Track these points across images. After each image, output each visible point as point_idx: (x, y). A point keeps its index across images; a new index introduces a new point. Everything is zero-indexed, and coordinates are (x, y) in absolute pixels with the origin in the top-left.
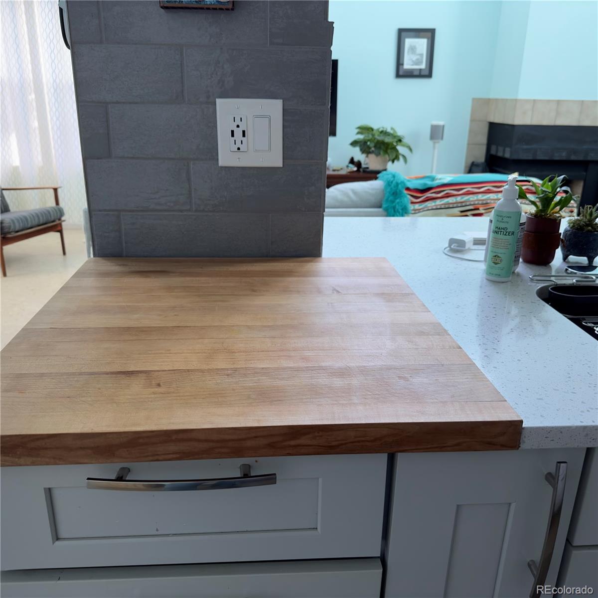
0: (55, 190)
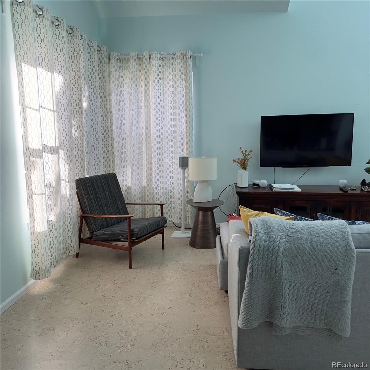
0: (162, 206)
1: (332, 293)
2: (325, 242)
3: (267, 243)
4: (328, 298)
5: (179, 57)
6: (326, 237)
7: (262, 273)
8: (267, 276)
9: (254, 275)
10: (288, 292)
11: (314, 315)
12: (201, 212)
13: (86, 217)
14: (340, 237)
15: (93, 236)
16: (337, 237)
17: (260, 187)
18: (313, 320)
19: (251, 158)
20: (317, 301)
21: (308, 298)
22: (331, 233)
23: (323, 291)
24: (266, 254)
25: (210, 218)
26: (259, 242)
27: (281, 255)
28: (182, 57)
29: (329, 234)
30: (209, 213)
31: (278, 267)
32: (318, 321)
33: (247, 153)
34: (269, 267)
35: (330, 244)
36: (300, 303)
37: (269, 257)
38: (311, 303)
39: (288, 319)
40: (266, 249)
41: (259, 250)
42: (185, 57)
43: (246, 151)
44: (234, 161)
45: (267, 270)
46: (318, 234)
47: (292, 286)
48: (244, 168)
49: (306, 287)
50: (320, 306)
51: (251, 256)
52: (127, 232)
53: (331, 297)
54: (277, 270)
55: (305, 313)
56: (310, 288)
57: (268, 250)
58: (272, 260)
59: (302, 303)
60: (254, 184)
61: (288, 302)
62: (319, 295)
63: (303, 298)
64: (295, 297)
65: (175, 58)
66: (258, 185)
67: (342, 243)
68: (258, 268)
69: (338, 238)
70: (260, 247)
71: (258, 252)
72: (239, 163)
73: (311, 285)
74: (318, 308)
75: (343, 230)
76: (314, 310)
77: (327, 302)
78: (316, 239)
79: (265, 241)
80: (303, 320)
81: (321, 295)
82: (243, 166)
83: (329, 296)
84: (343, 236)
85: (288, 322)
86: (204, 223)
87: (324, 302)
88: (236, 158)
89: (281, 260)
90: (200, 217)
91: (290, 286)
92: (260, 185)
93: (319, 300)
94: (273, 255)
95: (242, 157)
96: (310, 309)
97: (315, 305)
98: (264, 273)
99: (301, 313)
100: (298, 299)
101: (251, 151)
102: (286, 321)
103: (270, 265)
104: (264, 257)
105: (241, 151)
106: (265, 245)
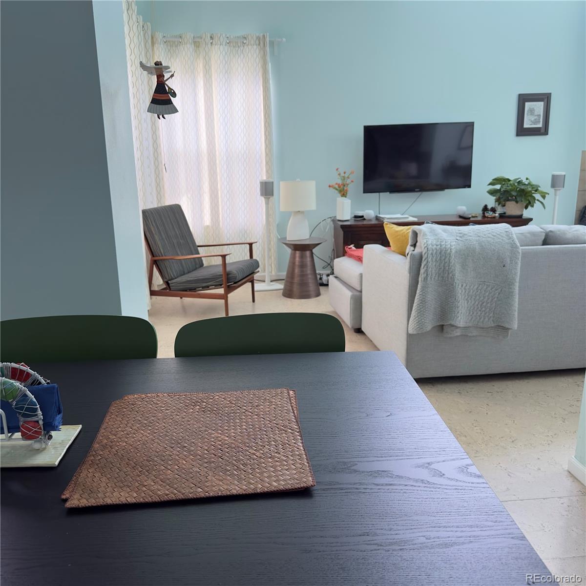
0: (251, 245)
1: (500, 290)
2: (492, 241)
3: (439, 246)
4: (496, 296)
5: (252, 42)
6: (493, 237)
7: (435, 276)
8: (440, 279)
9: (429, 278)
10: (460, 292)
11: (483, 314)
12: (298, 252)
13: (158, 260)
14: (505, 237)
15: (170, 285)
16: (502, 236)
17: (364, 219)
18: (482, 319)
19: (352, 181)
20: (485, 300)
21: (478, 297)
22: (496, 233)
23: (491, 289)
24: (439, 257)
25: (309, 259)
26: (431, 246)
27: (453, 256)
28: (257, 42)
29: (495, 234)
30: (308, 253)
31: (451, 268)
32: (487, 319)
33: (346, 175)
34: (442, 269)
35: (497, 243)
36: (471, 302)
37: (442, 259)
38: (481, 303)
39: (461, 318)
40: (438, 253)
41: (432, 254)
42: (262, 43)
43: (345, 173)
44: (330, 186)
45: (440, 272)
46: (485, 235)
47: (464, 287)
48: (344, 194)
49: (476, 287)
50: (489, 305)
51: (425, 259)
52: (221, 275)
53: (499, 294)
54: (450, 272)
55: (475, 313)
56: (479, 288)
57: (440, 253)
58: (445, 263)
59: (473, 303)
60: (356, 217)
61: (461, 301)
62: (487, 294)
63: (474, 297)
64: (466, 297)
65: (247, 43)
66: (363, 216)
67: (507, 241)
68: (432, 271)
69: (504, 237)
70: (433, 250)
71: (431, 256)
72: (337, 189)
73: (480, 284)
74: (486, 307)
75: (507, 230)
76: (483, 309)
77: (495, 299)
78: (484, 239)
79: (437, 245)
80: (473, 319)
81: (490, 293)
82: (342, 193)
83: (498, 294)
84: (508, 235)
85: (461, 320)
86: (303, 266)
87: (492, 300)
88: (333, 183)
89: (453, 262)
90: (297, 259)
91: (462, 286)
92: (365, 217)
93: (488, 299)
94: (446, 257)
95: (340, 182)
96: (480, 309)
97: (484, 304)
98: (437, 276)
99: (471, 313)
100: (469, 299)
101: (352, 173)
102: (460, 320)
103: (443, 268)
104: (437, 260)
105: (338, 173)
106: (438, 249)
